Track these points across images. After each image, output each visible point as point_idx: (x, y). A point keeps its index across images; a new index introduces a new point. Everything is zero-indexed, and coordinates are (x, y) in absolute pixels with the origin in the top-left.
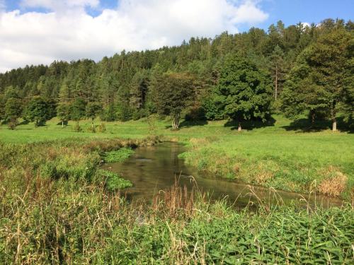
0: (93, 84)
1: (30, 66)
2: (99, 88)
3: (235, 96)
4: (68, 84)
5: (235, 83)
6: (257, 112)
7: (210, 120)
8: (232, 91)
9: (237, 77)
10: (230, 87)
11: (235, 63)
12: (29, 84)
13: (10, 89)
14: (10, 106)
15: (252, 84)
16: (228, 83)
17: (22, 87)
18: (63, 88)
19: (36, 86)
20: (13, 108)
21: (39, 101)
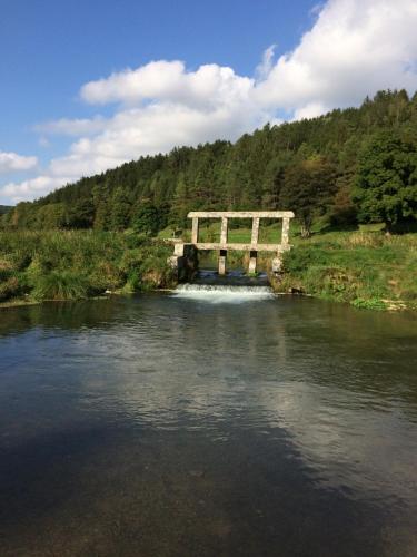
0: (216, 179)
1: (145, 157)
2: (224, 183)
3: (374, 190)
4: (186, 179)
5: (376, 171)
6: (407, 210)
7: (363, 223)
8: (372, 182)
9: (379, 164)
10: (369, 176)
11: (379, 143)
12: (140, 183)
13: (119, 190)
14: (117, 212)
15: (402, 172)
16: (367, 172)
17: (132, 188)
18: (180, 185)
19: (149, 186)
20: (119, 215)
21: (148, 206)
